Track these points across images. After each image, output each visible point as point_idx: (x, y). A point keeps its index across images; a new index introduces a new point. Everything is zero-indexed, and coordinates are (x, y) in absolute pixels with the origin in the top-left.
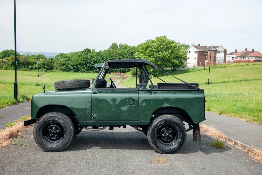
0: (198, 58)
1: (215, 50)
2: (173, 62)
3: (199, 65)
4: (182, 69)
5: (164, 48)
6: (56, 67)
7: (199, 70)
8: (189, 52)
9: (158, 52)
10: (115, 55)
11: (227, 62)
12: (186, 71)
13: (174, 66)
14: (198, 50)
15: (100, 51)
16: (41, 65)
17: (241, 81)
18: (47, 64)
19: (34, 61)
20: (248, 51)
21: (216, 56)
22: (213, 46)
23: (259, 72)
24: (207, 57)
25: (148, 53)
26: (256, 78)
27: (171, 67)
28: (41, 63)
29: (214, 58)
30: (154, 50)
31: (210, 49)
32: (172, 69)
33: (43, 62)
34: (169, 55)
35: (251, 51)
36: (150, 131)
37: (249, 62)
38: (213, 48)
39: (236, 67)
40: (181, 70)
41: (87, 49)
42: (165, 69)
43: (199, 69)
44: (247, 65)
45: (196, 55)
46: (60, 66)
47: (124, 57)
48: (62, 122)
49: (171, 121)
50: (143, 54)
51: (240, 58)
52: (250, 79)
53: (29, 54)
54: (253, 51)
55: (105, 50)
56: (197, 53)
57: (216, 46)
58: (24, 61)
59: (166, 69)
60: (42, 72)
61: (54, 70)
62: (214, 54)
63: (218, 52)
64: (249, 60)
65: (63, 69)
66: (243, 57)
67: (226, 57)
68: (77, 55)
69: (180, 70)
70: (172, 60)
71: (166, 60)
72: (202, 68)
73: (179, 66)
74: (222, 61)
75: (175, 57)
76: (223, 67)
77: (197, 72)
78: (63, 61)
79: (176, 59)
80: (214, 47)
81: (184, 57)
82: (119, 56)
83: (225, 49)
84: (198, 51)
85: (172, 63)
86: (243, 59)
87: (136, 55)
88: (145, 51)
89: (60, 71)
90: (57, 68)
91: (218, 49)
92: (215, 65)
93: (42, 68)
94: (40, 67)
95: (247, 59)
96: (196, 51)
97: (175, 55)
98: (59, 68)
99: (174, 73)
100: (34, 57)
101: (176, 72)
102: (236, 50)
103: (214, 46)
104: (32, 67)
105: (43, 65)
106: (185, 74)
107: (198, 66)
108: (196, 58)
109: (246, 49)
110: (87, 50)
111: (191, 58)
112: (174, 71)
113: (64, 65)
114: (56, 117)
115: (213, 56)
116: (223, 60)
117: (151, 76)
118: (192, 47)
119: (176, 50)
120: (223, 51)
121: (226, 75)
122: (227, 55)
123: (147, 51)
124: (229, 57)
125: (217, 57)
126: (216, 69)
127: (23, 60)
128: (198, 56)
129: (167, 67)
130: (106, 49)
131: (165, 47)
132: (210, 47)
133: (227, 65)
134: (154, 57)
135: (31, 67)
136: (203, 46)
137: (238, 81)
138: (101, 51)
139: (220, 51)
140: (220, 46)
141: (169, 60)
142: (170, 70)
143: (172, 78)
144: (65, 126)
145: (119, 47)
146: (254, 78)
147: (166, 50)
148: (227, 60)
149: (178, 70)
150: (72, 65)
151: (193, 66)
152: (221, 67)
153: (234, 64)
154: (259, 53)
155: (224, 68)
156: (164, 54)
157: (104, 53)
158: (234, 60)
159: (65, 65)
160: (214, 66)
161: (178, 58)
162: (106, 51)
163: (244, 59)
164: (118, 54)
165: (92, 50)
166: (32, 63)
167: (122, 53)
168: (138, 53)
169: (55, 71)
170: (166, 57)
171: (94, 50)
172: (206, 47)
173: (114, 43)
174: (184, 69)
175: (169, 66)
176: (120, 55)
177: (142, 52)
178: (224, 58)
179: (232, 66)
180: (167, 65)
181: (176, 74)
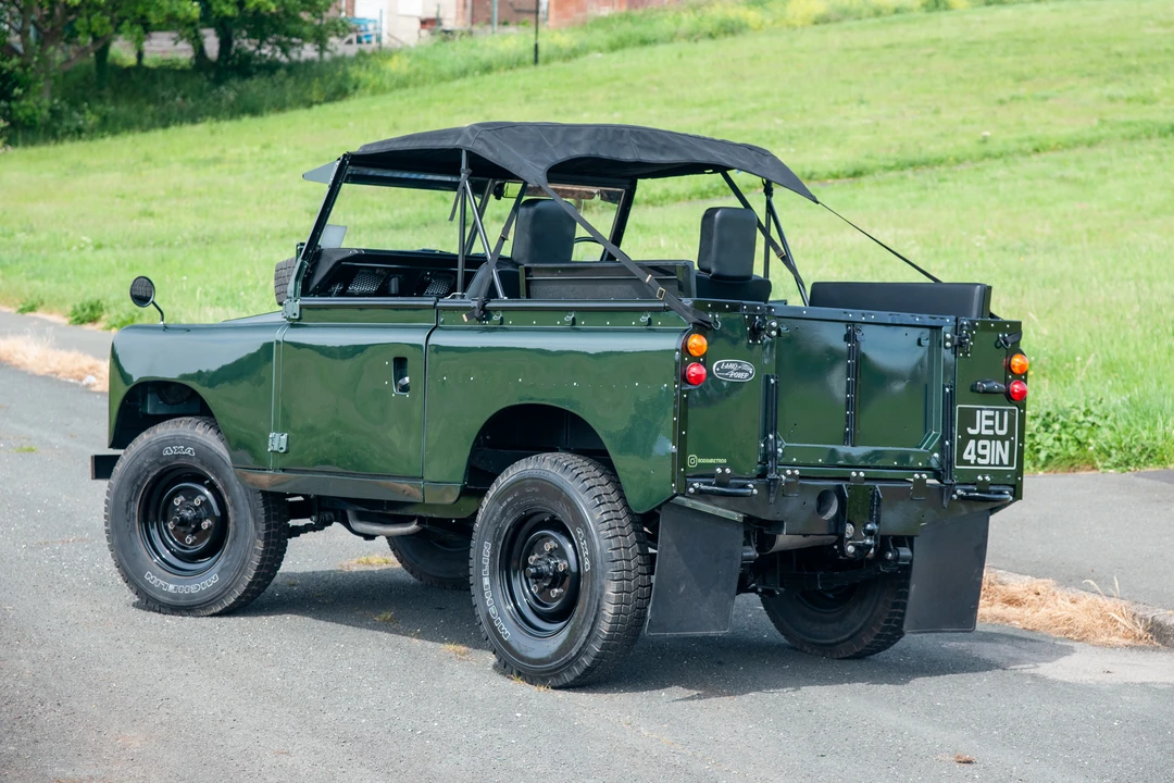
3: (477, 9)
4: (309, 51)
7: (487, 69)
12: (355, 72)
13: (225, 29)
17: (857, 174)
23: (1020, 79)
26: (985, 140)
32: (200, 52)
39: (834, 36)
40: (298, 71)
42: (122, 51)
43: (486, 56)
52: (934, 150)
59: (140, 55)
69: (292, 68)
72: (514, 40)
73: (283, 28)
76: (708, 26)
77: (467, 82)
92: (640, 11)
99: (232, 96)
101: (255, 86)
107: (473, 21)
112: (234, 82)
121: (733, 119)
126: (647, 49)
137: (836, 177)
142: (183, 71)
143: (217, 161)
146: (967, 144)
149: (271, 67)
151: (424, 23)
152: (692, 36)
155: (727, 45)
160: (627, 27)
174: (338, 61)
179: (799, 23)
180: (143, 17)
181: (254, 111)
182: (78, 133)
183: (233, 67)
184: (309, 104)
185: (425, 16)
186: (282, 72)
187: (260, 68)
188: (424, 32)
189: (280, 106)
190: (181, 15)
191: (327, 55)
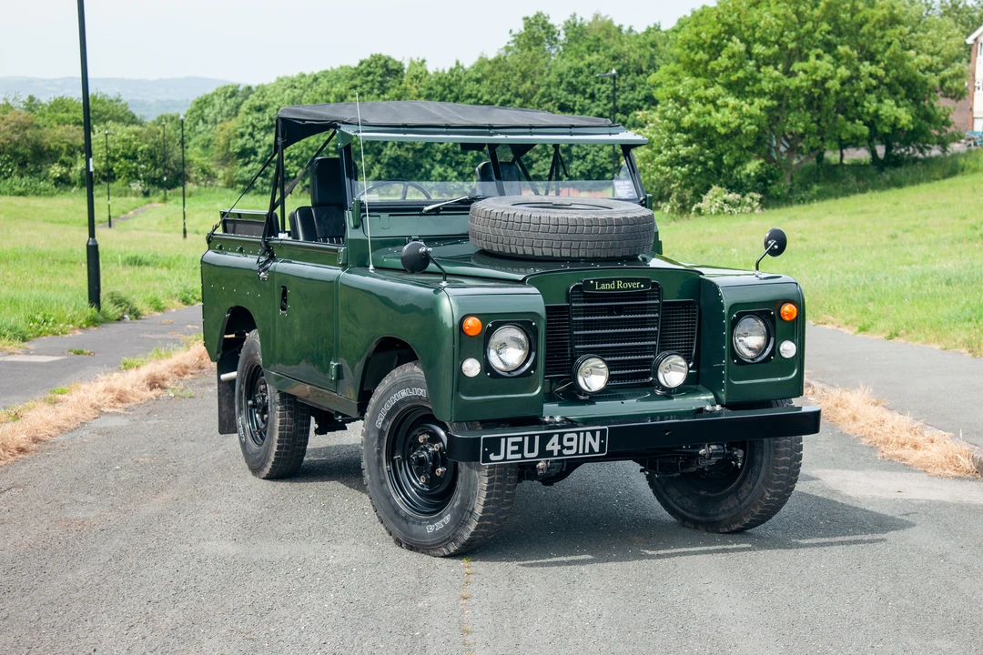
2: (878, 116)
4: (935, 151)
5: (817, 35)
6: (204, 171)
9: (787, 58)
10: (542, 90)
12: (961, 162)
13: (887, 141)
15: (454, 66)
16: (114, 160)
18: (151, 156)
19: (73, 139)
25: (727, 68)
27: (866, 142)
28: (116, 151)
30: (758, 49)
32: (874, 153)
33: (124, 141)
40: (928, 162)
41: (376, 58)
42: (832, 156)
46: (226, 159)
47: (592, 96)
50: (697, 76)
53: (37, 97)
55: (482, 62)
58: (16, 137)
59: (842, 159)
60: (124, 199)
61: (190, 187)
65: (244, 182)
68: (321, 95)
69: (924, 161)
70: (868, 104)
71: (830, 102)
73: (915, 136)
75: (889, 86)
78: (242, 135)
79: (894, 93)
82: (561, 94)
85: (868, 119)
87: (659, 85)
88: (710, 59)
89: (230, 191)
90: (209, 176)
93: (124, 174)
94: (111, 170)
97: (886, 69)
98: (221, 174)
99: (888, 177)
100: (67, 111)
101: (901, 171)
104: (66, 174)
105: (126, 157)
106: (951, 185)
110: (382, 61)
112: (890, 170)
113: (245, 153)
117: (750, 205)
123: (723, 61)
127: (8, 133)
129: (843, 145)
130: (491, 56)
131: (825, 26)
134: (761, 94)
135: (56, 170)
138: (457, 63)
142: (865, 166)
145: (562, 37)
149: (916, 160)
150: (297, 158)
157: (478, 81)
159: (253, 157)
162: (487, 68)
164: (561, 82)
165: (406, 66)
166: (61, 149)
167: (580, 71)
168: (674, 74)
169: (199, 193)
171: (424, 61)
173: (531, 15)
174: (955, 156)
175: (855, 142)
176: (570, 84)
177: (693, 68)
180: (839, 136)
181: (899, 185)
182: (802, 201)
183: (893, 162)
184: (938, 179)
186: (919, 163)
187: (908, 161)
190: (858, 133)
191: (947, 153)
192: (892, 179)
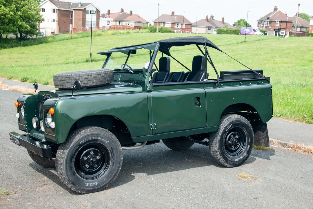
0: (58, 21)
1: (83, 9)
2: (21, 26)
3: (60, 31)
4: (35, 36)
7: (64, 40)
8: (43, 9)
11: (102, 29)
12: (43, 40)
13: (21, 32)
14: (58, 7)
20: (125, 13)
21: (85, 19)
22: (80, 2)
24: (72, 19)
27: (15, 33)
29: (83, 21)
31: (75, 7)
32: (17, 36)
34: (12, 13)
35: (129, 13)
36: (218, 140)
37: (129, 29)
38: (80, 6)
39: (115, 36)
40: (34, 40)
42: (4, 36)
43: (63, 38)
44: (128, 33)
45: (55, 16)
48: (107, 142)
49: (239, 123)
51: (115, 22)
54: (131, 12)
56: (56, 13)
57: (84, 4)
59: (7, 37)
62: (83, 15)
63: (87, 13)
64: (129, 26)
66: (119, 22)
67: (100, 20)
69: (32, 39)
70: (18, 22)
71: (7, 20)
72: (67, 36)
73: (31, 33)
74: (95, 27)
75: (23, 18)
76: (97, 35)
77: (61, 42)
79: (24, 21)
80: (82, 5)
81: (38, 18)
83: (97, 9)
84: (58, 10)
85: (18, 26)
86: (119, 24)
91: (88, 9)
92: (86, 32)
95: (124, 24)
96: (54, 8)
97: (23, 14)
99: (23, 43)
101: (26, 42)
102: (109, 11)
103: (82, 2)
108: (54, 20)
109: (122, 11)
111: (46, 20)
112: (23, 41)
114: (97, 135)
115: (82, 17)
116: (96, 24)
118: (47, 3)
119: (24, 6)
120: (95, 11)
121: (107, 48)
122: (100, 18)
124: (103, 21)
125: (87, 20)
128: (59, 16)
132: (76, 5)
133: (103, 33)
136: (64, 2)
139: (90, 11)
140: (90, 4)
141: (12, 21)
142: (14, 39)
143: (23, 53)
144: (112, 148)
147: (5, 4)
148: (101, 25)
149: (29, 39)
151: (51, 33)
152: (94, 36)
153: (112, 32)
154: (139, 16)
155: (100, 37)
156: (4, 10)
158: (110, 25)
160: (84, 34)
161: (27, 18)
163: (121, 24)
170: (7, 16)
172: (70, 3)
178: (96, 22)
179: (110, 34)
180: (8, 31)
181: (27, 46)
183: (22, 39)
184: (36, 45)
185: (52, 32)
187: (27, 39)
188: (51, 34)
189: (31, 45)
191: (38, 37)
192: (24, 44)
